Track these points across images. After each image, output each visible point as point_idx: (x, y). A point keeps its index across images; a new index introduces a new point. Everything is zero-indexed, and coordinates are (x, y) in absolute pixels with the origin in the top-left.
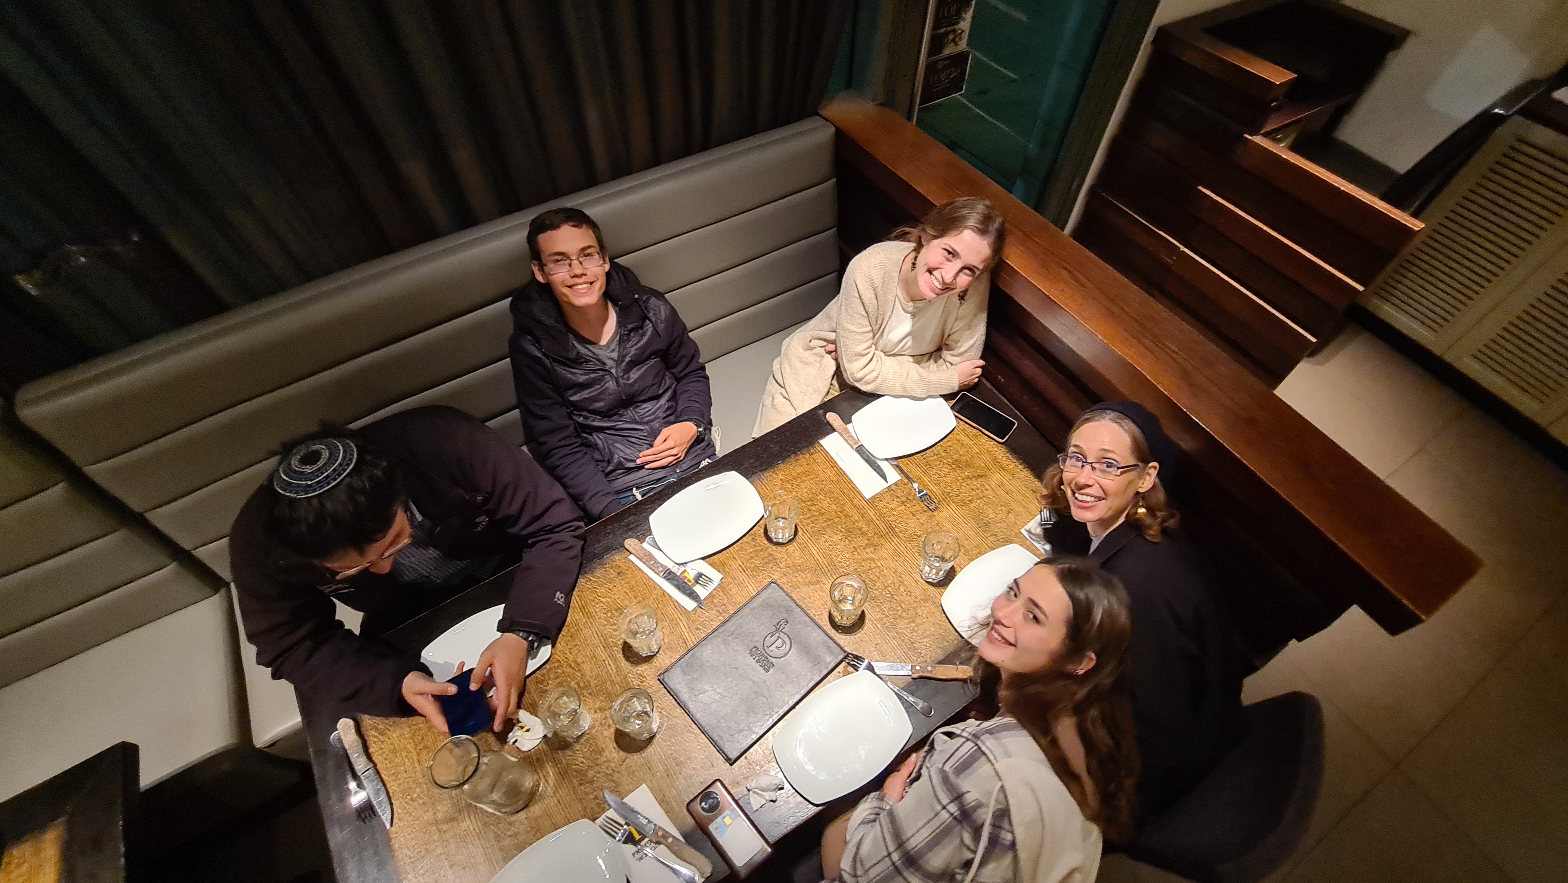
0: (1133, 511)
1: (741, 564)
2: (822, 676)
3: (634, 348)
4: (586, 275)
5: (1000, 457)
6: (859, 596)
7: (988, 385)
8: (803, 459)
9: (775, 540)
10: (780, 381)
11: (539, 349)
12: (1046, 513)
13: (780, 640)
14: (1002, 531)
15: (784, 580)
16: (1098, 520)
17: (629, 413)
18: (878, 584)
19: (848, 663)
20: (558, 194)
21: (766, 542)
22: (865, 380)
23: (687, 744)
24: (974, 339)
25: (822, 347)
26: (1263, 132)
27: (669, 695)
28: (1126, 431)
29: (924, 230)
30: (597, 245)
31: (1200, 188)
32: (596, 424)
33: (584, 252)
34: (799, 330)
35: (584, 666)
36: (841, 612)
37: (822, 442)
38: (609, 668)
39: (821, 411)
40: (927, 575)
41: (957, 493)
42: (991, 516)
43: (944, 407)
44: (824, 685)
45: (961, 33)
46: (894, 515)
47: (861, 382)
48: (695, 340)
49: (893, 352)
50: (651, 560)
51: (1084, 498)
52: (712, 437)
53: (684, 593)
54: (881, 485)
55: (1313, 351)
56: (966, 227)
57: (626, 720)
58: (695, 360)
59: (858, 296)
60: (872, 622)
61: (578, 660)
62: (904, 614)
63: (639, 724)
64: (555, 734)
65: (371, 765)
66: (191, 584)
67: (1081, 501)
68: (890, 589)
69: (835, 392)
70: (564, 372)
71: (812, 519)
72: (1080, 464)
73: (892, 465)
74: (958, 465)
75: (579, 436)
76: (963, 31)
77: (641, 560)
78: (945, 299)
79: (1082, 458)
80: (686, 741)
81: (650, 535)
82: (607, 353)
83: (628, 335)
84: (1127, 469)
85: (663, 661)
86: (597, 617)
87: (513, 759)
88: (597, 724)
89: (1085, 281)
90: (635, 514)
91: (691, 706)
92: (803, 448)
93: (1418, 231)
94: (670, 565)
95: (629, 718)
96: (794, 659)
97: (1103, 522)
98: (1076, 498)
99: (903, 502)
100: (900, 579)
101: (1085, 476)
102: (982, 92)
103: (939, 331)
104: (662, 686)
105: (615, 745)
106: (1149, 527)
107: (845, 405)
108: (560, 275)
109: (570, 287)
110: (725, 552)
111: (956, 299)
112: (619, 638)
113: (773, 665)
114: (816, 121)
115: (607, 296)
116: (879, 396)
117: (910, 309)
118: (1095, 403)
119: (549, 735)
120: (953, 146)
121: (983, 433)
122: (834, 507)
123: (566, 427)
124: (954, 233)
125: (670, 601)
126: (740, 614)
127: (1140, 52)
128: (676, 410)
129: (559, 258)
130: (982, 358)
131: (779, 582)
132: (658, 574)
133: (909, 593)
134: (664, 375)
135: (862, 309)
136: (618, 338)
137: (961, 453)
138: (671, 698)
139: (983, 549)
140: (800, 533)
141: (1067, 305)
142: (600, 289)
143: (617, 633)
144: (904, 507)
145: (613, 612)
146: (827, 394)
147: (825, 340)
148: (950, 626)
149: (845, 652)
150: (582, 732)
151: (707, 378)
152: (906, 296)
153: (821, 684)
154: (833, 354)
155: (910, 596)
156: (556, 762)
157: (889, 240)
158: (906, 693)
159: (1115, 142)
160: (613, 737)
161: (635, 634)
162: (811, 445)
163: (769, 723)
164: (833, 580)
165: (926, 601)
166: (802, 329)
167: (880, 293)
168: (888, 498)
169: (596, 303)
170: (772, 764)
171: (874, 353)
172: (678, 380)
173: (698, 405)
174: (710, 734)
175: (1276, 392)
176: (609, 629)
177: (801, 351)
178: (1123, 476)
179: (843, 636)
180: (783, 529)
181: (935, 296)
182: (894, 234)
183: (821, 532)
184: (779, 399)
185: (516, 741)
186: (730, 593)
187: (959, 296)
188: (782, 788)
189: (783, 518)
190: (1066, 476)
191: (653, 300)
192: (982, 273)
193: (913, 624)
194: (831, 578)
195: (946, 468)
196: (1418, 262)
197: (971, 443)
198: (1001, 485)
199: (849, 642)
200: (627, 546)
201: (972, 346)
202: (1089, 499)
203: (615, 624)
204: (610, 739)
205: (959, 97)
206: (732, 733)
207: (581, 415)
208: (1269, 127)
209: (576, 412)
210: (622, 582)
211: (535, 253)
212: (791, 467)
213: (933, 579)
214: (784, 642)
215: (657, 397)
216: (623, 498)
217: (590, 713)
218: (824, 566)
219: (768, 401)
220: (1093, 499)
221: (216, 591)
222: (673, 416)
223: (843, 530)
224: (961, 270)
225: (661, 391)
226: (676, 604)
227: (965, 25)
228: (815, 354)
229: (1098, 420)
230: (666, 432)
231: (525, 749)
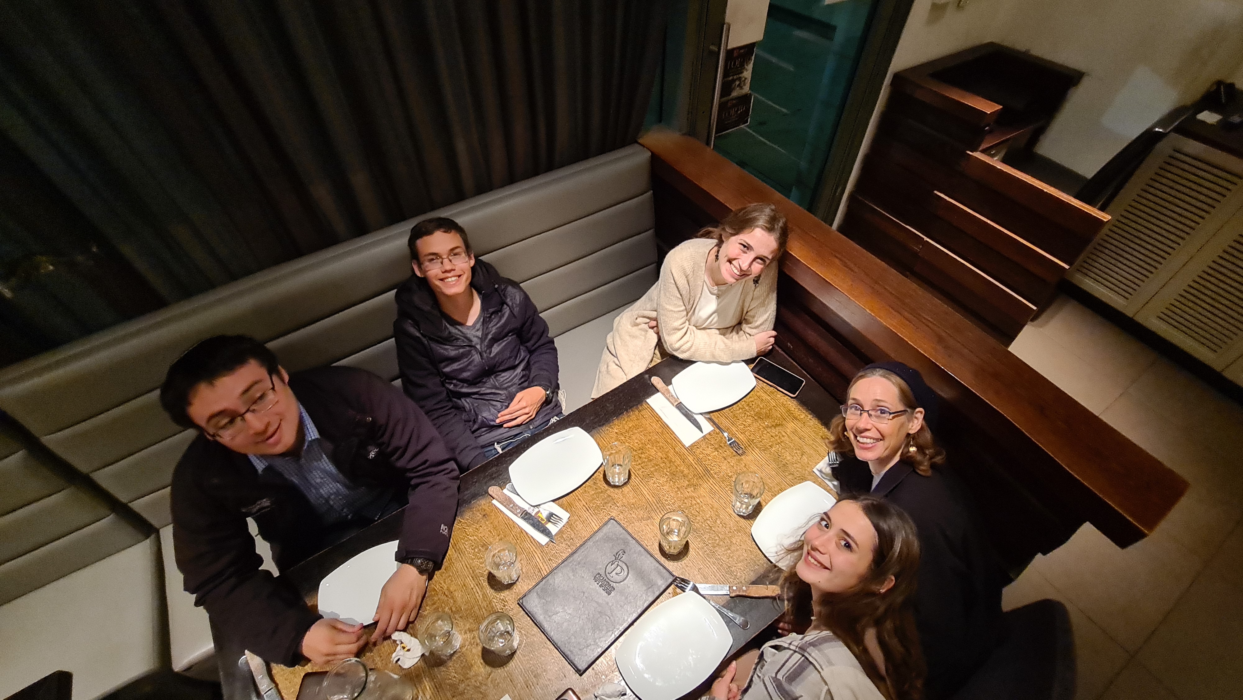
0: (906, 450)
1: (585, 504)
2: (655, 597)
3: (494, 328)
4: (454, 270)
5: (793, 409)
6: (684, 529)
7: (780, 350)
8: (634, 415)
9: (612, 484)
10: (614, 352)
11: (419, 331)
12: (833, 454)
13: (619, 567)
14: (798, 471)
15: (621, 516)
16: (877, 459)
17: (492, 381)
18: (698, 518)
19: (677, 586)
20: (433, 208)
21: (605, 485)
22: (681, 349)
23: (543, 659)
24: (768, 314)
25: (646, 323)
26: (981, 149)
27: (526, 616)
28: (893, 383)
29: (724, 229)
30: (464, 247)
31: (936, 192)
32: (464, 390)
33: (453, 252)
34: (627, 310)
35: (456, 594)
36: (669, 542)
37: (648, 400)
38: (477, 595)
39: (647, 376)
40: (738, 509)
41: (760, 439)
42: (788, 458)
43: (746, 371)
44: (657, 605)
45: (745, 80)
46: (709, 460)
47: (678, 351)
48: (546, 320)
49: (703, 326)
50: (511, 504)
51: (865, 440)
52: (559, 399)
53: (539, 530)
54: (698, 435)
55: (1035, 317)
56: (757, 226)
57: (491, 639)
58: (544, 335)
59: (673, 282)
60: (695, 550)
61: (451, 589)
62: (721, 543)
63: (502, 643)
64: (432, 653)
65: (274, 685)
66: (126, 531)
67: (862, 443)
68: (709, 522)
69: (658, 360)
70: (438, 348)
71: (642, 465)
72: (859, 412)
73: (705, 418)
74: (759, 416)
75: (450, 400)
76: (746, 79)
77: (502, 504)
78: (743, 284)
79: (860, 407)
80: (542, 655)
81: (510, 482)
82: (473, 332)
83: (490, 317)
84: (897, 414)
85: (521, 587)
86: (466, 552)
87: (396, 676)
88: (467, 643)
89: (852, 266)
90: (497, 465)
91: (546, 626)
92: (634, 405)
93: (1107, 222)
94: (526, 507)
95: (494, 637)
96: (631, 584)
97: (882, 461)
98: (858, 441)
99: (716, 449)
100: (717, 513)
101: (864, 422)
102: (762, 124)
103: (739, 309)
104: (521, 609)
105: (482, 661)
106: (920, 463)
107: (666, 371)
108: (434, 271)
109: (442, 280)
110: (571, 494)
111: (751, 283)
112: (485, 569)
113: (614, 589)
114: (636, 147)
115: (473, 285)
116: (694, 362)
117: (716, 292)
118: (867, 364)
119: (427, 654)
120: (742, 164)
121: (778, 390)
122: (660, 454)
123: (441, 393)
124: (747, 231)
125: (527, 537)
126: (586, 546)
127: (882, 91)
128: (528, 378)
129: (431, 257)
130: (774, 329)
131: (616, 519)
132: (516, 515)
133: (724, 525)
134: (519, 349)
135: (677, 292)
136: (482, 320)
137: (761, 406)
138: (529, 619)
139: (783, 486)
140: (633, 477)
141: (840, 287)
142: (466, 281)
143: (483, 565)
144: (717, 452)
145: (480, 548)
146: (651, 361)
147: (648, 318)
148: (759, 552)
149: (673, 576)
150: (455, 650)
151: (555, 349)
152: (712, 282)
153: (655, 604)
154: (655, 328)
155: (725, 527)
156: (432, 678)
157: (697, 237)
158: (725, 610)
159: (867, 159)
160: (480, 654)
161: (498, 565)
162: (639, 403)
163: (611, 638)
164: (661, 516)
165: (739, 531)
166: (631, 308)
167: (691, 280)
168: (704, 446)
169: (463, 292)
170: (615, 673)
171: (688, 328)
172: (531, 352)
173: (546, 373)
174: (562, 650)
175: (1010, 349)
176: (476, 562)
177: (630, 327)
178: (895, 419)
179: (671, 563)
180: (619, 474)
181: (735, 281)
182: (701, 233)
183: (650, 476)
184: (613, 367)
185: (399, 660)
186: (577, 529)
187: (754, 280)
188: (625, 694)
189: (618, 465)
190: (849, 423)
191: (510, 288)
192: (771, 262)
193: (729, 551)
194: (659, 514)
195: (750, 419)
196: (1108, 246)
197: (769, 398)
198: (795, 432)
199: (677, 568)
200: (490, 493)
201: (766, 320)
202: (868, 441)
203: (481, 558)
204: (478, 655)
205: (745, 128)
206: (581, 647)
207: (452, 383)
208: (984, 146)
209: (447, 381)
210: (487, 523)
211: (414, 254)
212: (624, 422)
213: (744, 513)
214: (622, 569)
215: (514, 367)
216: (486, 452)
217: (461, 634)
218: (654, 504)
219: (603, 368)
220: (872, 441)
221: (147, 537)
222: (526, 382)
223: (668, 474)
224: (754, 260)
225: (517, 362)
226: (532, 540)
227: (747, 74)
228: (641, 329)
229: (868, 377)
230: (519, 395)
231: (406, 667)
